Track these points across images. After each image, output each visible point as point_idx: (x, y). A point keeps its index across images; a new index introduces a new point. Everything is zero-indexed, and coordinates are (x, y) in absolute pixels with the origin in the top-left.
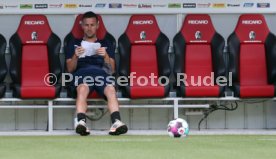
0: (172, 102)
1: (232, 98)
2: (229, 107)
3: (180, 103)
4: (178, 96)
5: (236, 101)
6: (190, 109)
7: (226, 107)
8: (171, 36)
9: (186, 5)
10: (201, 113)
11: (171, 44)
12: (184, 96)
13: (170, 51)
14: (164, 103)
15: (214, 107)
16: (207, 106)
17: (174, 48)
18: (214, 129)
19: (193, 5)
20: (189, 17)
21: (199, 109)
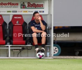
0: (8, 47)
1: (30, 45)
2: (29, 48)
3: (11, 47)
4: (10, 44)
5: (31, 47)
6: (15, 49)
7: (27, 49)
8: (8, 23)
9: (13, 12)
10: (19, 51)
11: (8, 26)
12: (12, 45)
13: (7, 28)
14: (5, 47)
15: (23, 49)
16: (21, 48)
17: (9, 27)
18: (23, 57)
19: (16, 12)
20: (14, 16)
21: (18, 49)
